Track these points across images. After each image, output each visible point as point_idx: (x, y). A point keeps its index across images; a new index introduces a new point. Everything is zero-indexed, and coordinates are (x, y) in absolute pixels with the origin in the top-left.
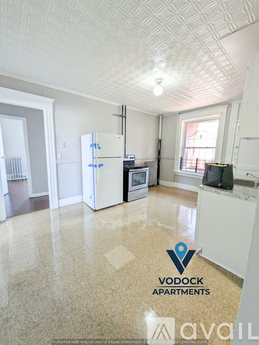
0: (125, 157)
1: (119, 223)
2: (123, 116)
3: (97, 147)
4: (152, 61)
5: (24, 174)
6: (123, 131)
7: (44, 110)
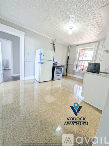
0: (54, 62)
1: (50, 88)
2: (54, 44)
3: (43, 55)
4: (69, 17)
5: (9, 67)
6: (54, 50)
7: (21, 37)
